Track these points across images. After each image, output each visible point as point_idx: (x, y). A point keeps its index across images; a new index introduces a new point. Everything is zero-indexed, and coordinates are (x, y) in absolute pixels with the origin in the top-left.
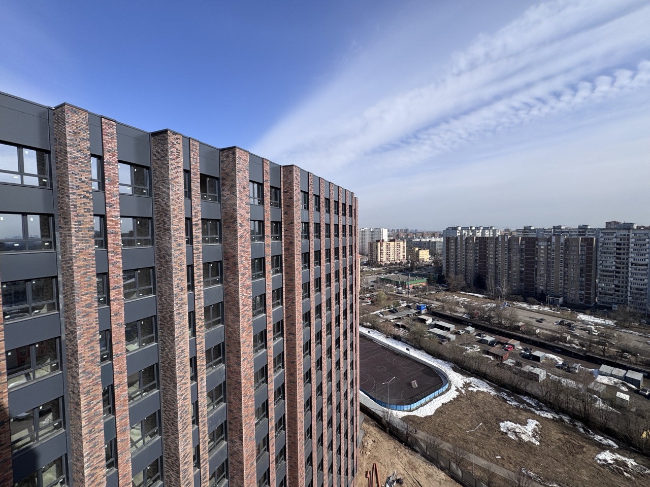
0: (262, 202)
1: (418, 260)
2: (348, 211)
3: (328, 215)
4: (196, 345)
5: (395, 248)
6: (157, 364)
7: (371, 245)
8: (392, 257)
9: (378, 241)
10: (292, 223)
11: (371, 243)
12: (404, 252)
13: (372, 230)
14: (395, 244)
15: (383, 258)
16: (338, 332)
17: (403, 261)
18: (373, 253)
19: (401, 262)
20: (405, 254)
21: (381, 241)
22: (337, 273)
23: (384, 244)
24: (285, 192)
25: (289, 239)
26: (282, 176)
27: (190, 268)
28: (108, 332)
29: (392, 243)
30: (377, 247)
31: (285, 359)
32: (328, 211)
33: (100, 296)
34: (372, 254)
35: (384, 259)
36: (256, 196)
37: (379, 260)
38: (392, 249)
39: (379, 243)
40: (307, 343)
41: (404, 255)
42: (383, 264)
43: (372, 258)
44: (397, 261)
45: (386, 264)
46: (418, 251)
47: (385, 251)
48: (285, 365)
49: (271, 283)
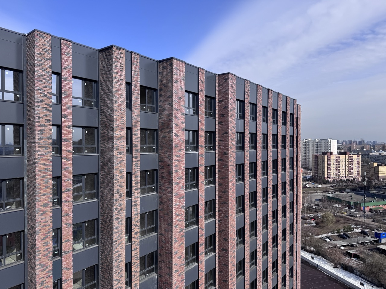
0: (196, 112)
1: (378, 178)
2: (288, 120)
3: (266, 124)
4: (132, 251)
5: (347, 163)
6: (97, 265)
7: (316, 158)
8: (342, 173)
9: (325, 154)
10: (227, 133)
11: (315, 156)
12: (358, 167)
13: (317, 141)
14: (347, 158)
15: (331, 173)
16: (276, 254)
17: (357, 178)
18: (319, 167)
19: (354, 179)
20: (360, 169)
21: (329, 154)
22: (275, 188)
23: (333, 157)
24: (219, 102)
25: (223, 150)
26: (217, 85)
27: (129, 175)
28: (59, 230)
29: (342, 157)
30: (323, 161)
31: (217, 277)
32: (266, 120)
33: (55, 198)
34: (317, 168)
35: (332, 175)
36: (191, 106)
37: (326, 176)
38: (342, 164)
39: (326, 156)
40: (240, 262)
41: (358, 171)
42: (331, 180)
43: (317, 173)
44: (349, 178)
45: (334, 180)
46: (377, 168)
47: (333, 165)
48: (217, 283)
49: (203, 194)
